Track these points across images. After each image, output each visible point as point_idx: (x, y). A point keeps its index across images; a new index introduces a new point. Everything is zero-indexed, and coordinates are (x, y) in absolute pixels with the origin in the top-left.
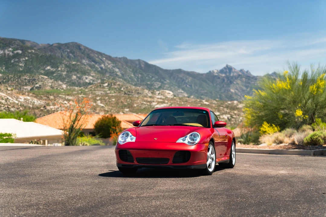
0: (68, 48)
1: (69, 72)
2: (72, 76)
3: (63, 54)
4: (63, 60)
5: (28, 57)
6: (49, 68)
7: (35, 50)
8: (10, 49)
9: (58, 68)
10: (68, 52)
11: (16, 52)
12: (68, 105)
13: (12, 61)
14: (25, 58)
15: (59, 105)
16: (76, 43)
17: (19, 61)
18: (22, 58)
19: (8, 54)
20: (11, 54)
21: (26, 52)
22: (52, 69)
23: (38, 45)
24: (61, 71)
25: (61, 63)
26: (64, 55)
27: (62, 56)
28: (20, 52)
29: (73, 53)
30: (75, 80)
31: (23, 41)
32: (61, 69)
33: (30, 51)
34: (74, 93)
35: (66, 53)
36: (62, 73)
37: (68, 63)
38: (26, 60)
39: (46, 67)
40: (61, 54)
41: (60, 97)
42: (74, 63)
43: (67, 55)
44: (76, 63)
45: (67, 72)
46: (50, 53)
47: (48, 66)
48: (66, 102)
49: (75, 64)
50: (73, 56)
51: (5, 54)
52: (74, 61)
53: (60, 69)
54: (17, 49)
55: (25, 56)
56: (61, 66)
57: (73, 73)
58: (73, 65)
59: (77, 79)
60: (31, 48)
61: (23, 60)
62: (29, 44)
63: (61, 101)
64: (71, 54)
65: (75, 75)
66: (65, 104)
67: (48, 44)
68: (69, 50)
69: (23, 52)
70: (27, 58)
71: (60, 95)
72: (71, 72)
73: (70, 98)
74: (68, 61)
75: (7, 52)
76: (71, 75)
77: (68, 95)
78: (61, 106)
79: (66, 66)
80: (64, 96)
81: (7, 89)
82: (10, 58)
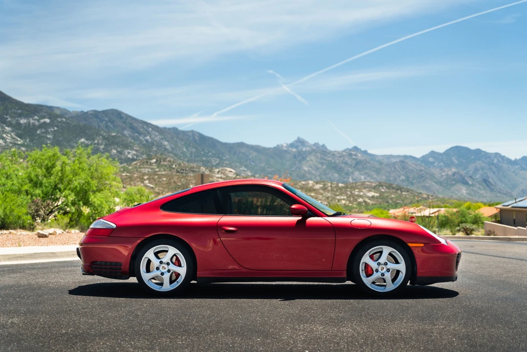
0: (106, 116)
1: (108, 146)
2: (111, 150)
3: (100, 123)
4: (100, 131)
5: (57, 126)
6: (83, 140)
7: (66, 118)
8: (36, 117)
9: (94, 140)
10: (106, 121)
11: (42, 121)
13: (38, 132)
14: (54, 128)
16: (116, 110)
17: (47, 132)
18: (50, 128)
19: (33, 123)
20: (37, 123)
21: (56, 121)
22: (86, 142)
23: (69, 112)
24: (98, 144)
25: (98, 134)
26: (101, 124)
27: (99, 126)
28: (48, 121)
29: (112, 122)
30: (115, 155)
31: (51, 108)
32: (98, 142)
33: (59, 120)
35: (104, 122)
36: (99, 146)
37: (107, 134)
38: (55, 131)
39: (79, 139)
40: (98, 123)
42: (114, 134)
43: (105, 125)
44: (116, 134)
45: (106, 145)
46: (84, 122)
47: (82, 138)
49: (115, 136)
50: (112, 126)
51: (29, 123)
52: (113, 133)
53: (96, 142)
54: (44, 117)
55: (53, 126)
56: (98, 138)
57: (113, 147)
58: (113, 136)
59: (118, 154)
60: (61, 116)
61: (51, 131)
62: (58, 112)
64: (109, 124)
65: (115, 149)
67: (82, 111)
68: (107, 119)
69: (52, 121)
70: (56, 128)
72: (110, 145)
74: (107, 132)
75: (32, 121)
76: (110, 149)
79: (104, 138)
82: (35, 128)
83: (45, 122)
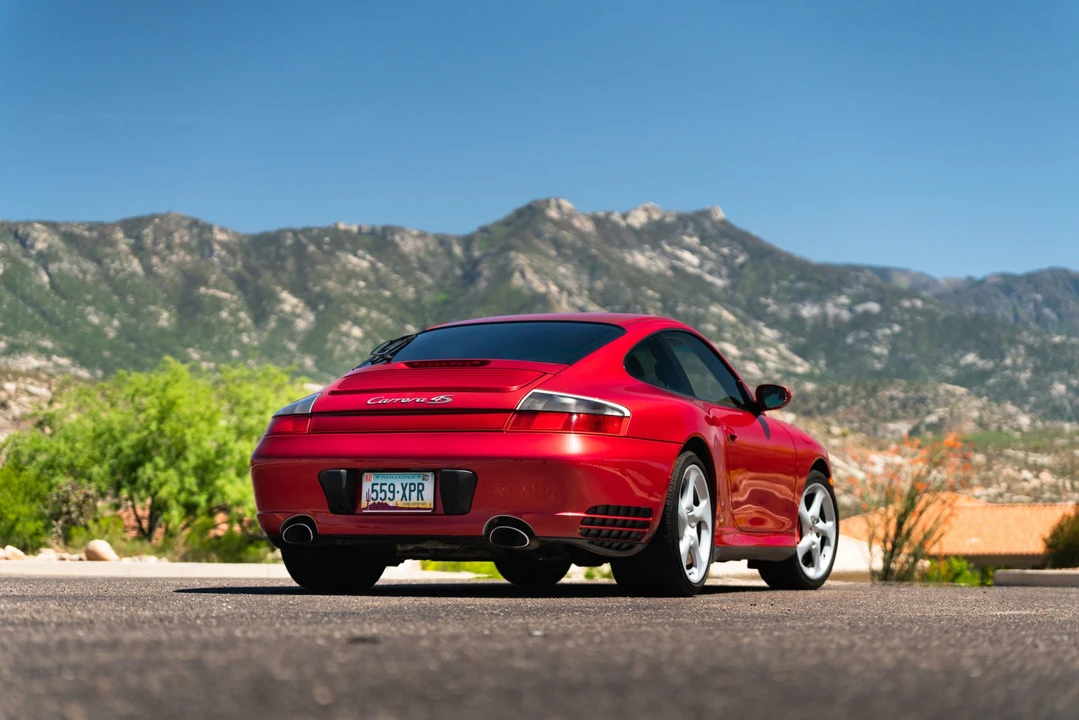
0: (1037, 289)
1: (1042, 373)
2: (1051, 384)
3: (1019, 309)
4: (1020, 332)
5: (901, 323)
6: (970, 358)
7: (923, 299)
8: (844, 300)
9: (1003, 357)
10: (1036, 301)
11: (860, 308)
12: (1035, 483)
13: (850, 340)
14: (890, 328)
15: (1004, 485)
16: (1065, 272)
17: (873, 340)
18: (882, 327)
19: (836, 317)
20: (845, 315)
21: (896, 308)
22: (981, 363)
23: (935, 281)
24: (1015, 368)
25: (1013, 342)
26: (1022, 313)
27: (1016, 317)
28: (874, 307)
29: (1053, 304)
30: (1061, 397)
31: (884, 273)
32: (1014, 362)
33: (906, 304)
34: (1059, 442)
35: (1031, 306)
36: (1017, 374)
37: (1039, 339)
38: (895, 335)
39: (962, 356)
40: (1015, 309)
41: (1008, 458)
42: (1057, 339)
43: (1034, 315)
44: (1064, 338)
45: (1036, 370)
46: (973, 309)
47: (968, 350)
48: (1026, 474)
49: (1063, 344)
50: (1053, 316)
51: (825, 316)
52: (1058, 334)
53: (1008, 361)
54: (864, 299)
55: (889, 322)
56: (1013, 351)
57: (1055, 375)
58: (1056, 346)
59: (1070, 395)
60: (912, 294)
61: (885, 336)
62: (903, 282)
63: (1009, 471)
64: (1047, 311)
65: (1062, 380)
66: (1025, 480)
67: (970, 279)
68: (1039, 297)
69: (886, 308)
70: (897, 328)
71: (1010, 452)
72: (1048, 370)
73: (1044, 459)
74: (1037, 334)
75: (831, 309)
76: (1048, 379)
77: (1036, 450)
78: (1009, 489)
79: (1031, 351)
80: (1021, 454)
81: (829, 432)
82: (840, 329)
83: (867, 314)
